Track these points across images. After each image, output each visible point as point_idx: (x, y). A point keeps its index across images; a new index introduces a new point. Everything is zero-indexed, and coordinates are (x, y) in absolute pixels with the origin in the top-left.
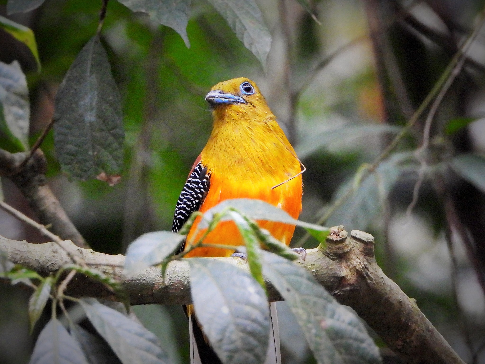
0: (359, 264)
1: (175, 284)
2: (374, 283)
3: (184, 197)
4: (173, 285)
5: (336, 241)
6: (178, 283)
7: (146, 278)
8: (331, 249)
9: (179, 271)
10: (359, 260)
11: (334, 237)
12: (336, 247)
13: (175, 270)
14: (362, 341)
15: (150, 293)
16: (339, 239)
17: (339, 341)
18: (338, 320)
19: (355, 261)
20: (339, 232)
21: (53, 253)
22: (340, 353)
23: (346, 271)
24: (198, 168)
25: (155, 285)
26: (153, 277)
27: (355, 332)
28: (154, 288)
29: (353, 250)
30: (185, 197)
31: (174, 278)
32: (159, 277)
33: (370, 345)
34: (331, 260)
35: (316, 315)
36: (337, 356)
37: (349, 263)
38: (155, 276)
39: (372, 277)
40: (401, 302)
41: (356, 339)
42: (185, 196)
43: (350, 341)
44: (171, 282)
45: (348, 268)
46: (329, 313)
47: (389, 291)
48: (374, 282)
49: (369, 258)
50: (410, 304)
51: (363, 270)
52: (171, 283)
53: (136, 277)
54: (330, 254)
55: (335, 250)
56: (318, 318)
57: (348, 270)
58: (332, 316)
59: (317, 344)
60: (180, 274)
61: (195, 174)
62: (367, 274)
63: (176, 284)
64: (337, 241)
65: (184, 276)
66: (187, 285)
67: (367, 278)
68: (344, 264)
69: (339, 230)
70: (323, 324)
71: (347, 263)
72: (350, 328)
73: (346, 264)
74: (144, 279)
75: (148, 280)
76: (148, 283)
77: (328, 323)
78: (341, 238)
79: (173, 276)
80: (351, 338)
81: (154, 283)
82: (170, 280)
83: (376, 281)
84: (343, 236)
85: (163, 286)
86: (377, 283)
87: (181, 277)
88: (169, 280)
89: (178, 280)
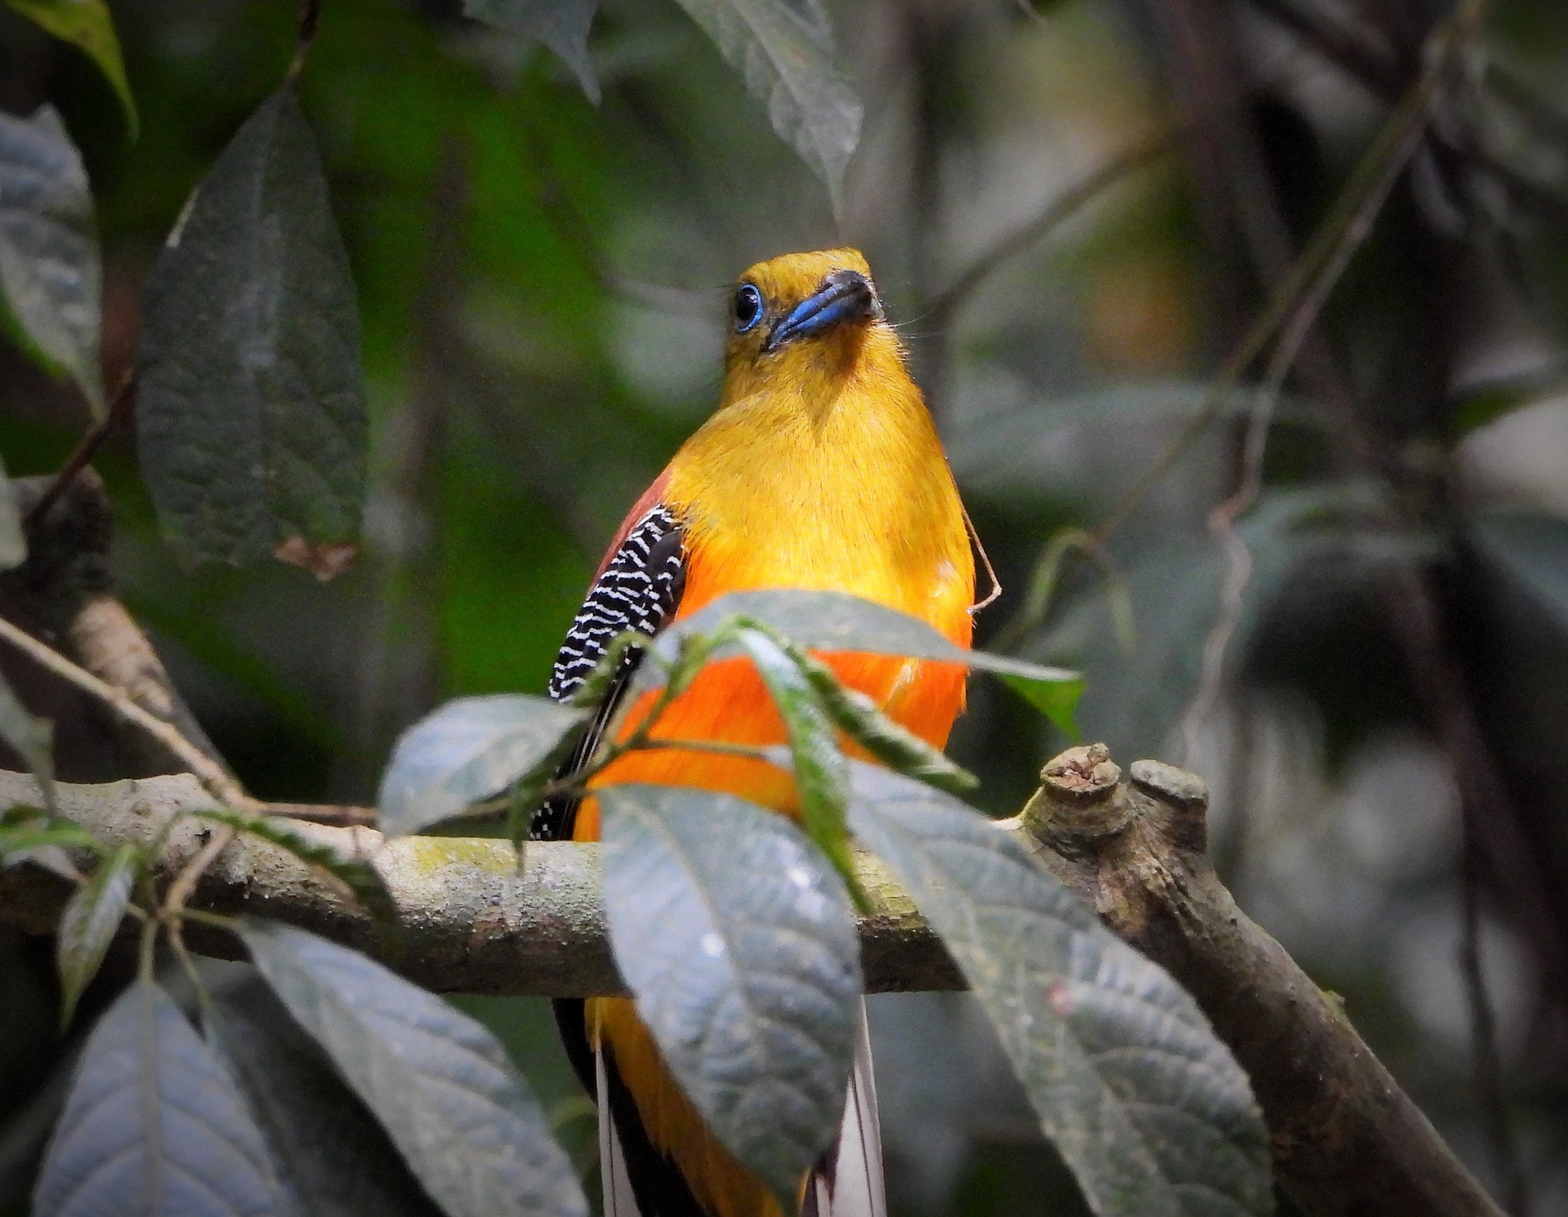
0: (1155, 876)
1: (541, 928)
2: (1205, 940)
3: (588, 634)
4: (533, 931)
5: (1080, 794)
6: (552, 925)
7: (445, 906)
8: (1065, 821)
9: (557, 885)
10: (1156, 860)
11: (1073, 781)
12: (1080, 817)
13: (544, 882)
14: (1194, 1055)
15: (455, 957)
16: (1091, 788)
17: (1113, 1054)
18: (1110, 985)
19: (1141, 865)
20: (1092, 765)
21: (135, 815)
22: (1119, 1093)
23: (1111, 897)
24: (641, 536)
25: (474, 931)
26: (469, 902)
27: (1168, 1025)
28: (471, 942)
29: (1136, 826)
30: (592, 634)
31: (538, 908)
32: (488, 903)
33: (1219, 1069)
34: (1065, 860)
35: (1032, 968)
36: (1109, 1103)
37: (1121, 871)
38: (476, 899)
39: (1198, 917)
40: (1293, 1002)
41: (1171, 1049)
42: (592, 630)
43: (1154, 1056)
44: (526, 920)
45: (1118, 885)
46: (1078, 964)
47: (1257, 966)
48: (1207, 936)
49: (1188, 854)
50: (1323, 1010)
51: (1168, 896)
52: (528, 923)
53: (412, 902)
54: (1062, 838)
55: (1077, 827)
56: (1043, 979)
57: (1119, 893)
58: (1090, 974)
59: (1038, 1061)
60: (558, 896)
61: (629, 555)
62: (1182, 908)
63: (545, 927)
64: (1085, 795)
65: (572, 902)
66: (583, 933)
67: (1182, 921)
68: (1106, 875)
69: (1093, 759)
70: (1059, 999)
71: (1115, 869)
72: (1150, 1013)
73: (1114, 873)
74: (438, 908)
75: (450, 912)
76: (451, 922)
77: (1075, 994)
78: (1096, 784)
79: (535, 902)
80: (1154, 1044)
81: (470, 922)
82: (525, 913)
83: (1211, 931)
84: (1104, 779)
85: (501, 935)
86: (1216, 940)
87: (562, 906)
88: (520, 915)
89: (550, 915)
